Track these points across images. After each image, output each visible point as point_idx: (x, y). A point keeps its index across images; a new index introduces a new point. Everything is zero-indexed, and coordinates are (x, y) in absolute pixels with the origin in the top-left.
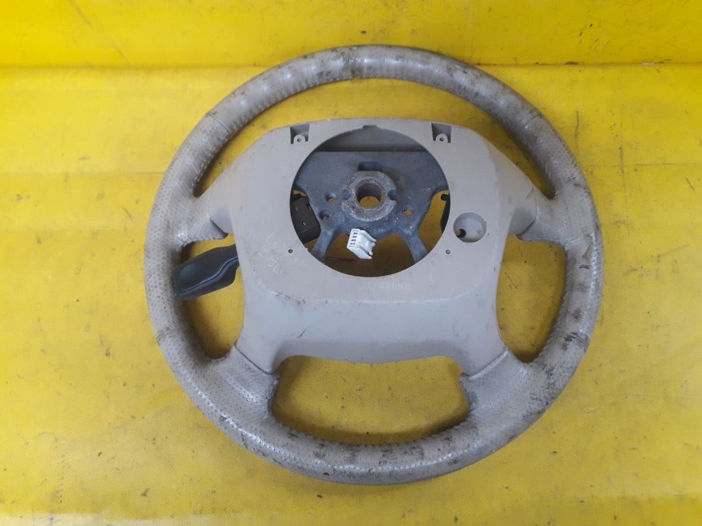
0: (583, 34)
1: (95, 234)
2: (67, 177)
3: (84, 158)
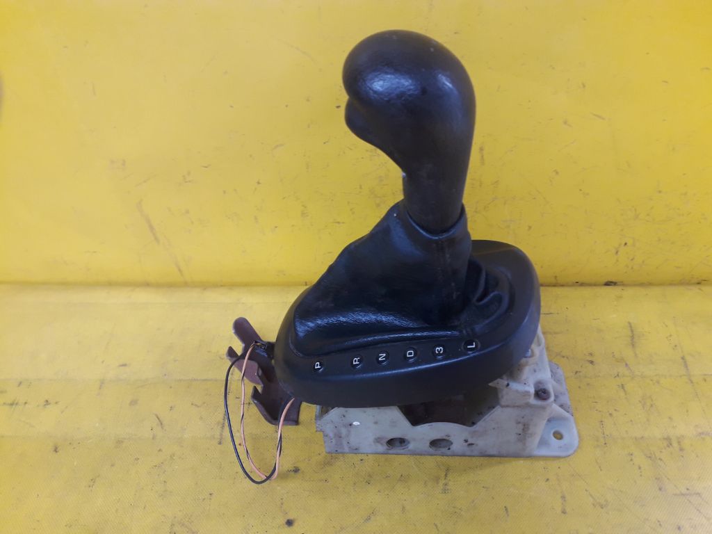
0: (619, 253)
1: (119, 442)
2: (103, 383)
3: (124, 365)
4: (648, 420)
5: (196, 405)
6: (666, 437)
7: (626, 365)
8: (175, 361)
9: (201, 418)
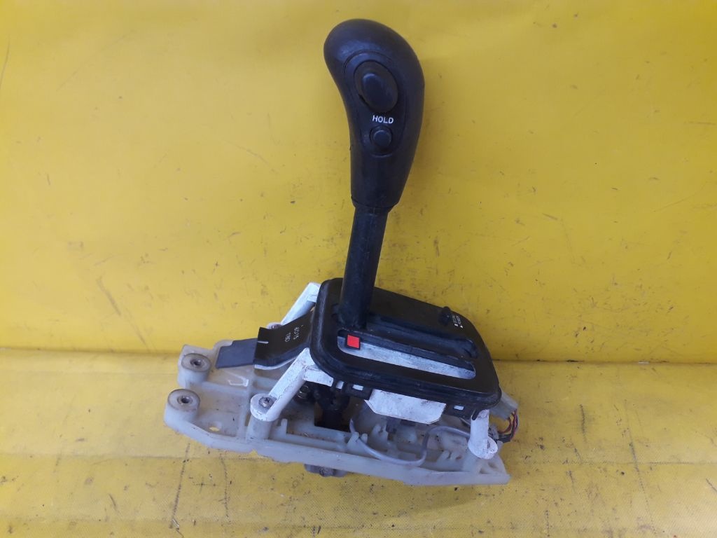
4: (592, 511)
5: (150, 485)
6: (608, 529)
7: (576, 450)
8: (132, 436)
9: (154, 500)
